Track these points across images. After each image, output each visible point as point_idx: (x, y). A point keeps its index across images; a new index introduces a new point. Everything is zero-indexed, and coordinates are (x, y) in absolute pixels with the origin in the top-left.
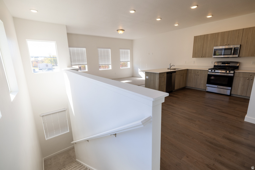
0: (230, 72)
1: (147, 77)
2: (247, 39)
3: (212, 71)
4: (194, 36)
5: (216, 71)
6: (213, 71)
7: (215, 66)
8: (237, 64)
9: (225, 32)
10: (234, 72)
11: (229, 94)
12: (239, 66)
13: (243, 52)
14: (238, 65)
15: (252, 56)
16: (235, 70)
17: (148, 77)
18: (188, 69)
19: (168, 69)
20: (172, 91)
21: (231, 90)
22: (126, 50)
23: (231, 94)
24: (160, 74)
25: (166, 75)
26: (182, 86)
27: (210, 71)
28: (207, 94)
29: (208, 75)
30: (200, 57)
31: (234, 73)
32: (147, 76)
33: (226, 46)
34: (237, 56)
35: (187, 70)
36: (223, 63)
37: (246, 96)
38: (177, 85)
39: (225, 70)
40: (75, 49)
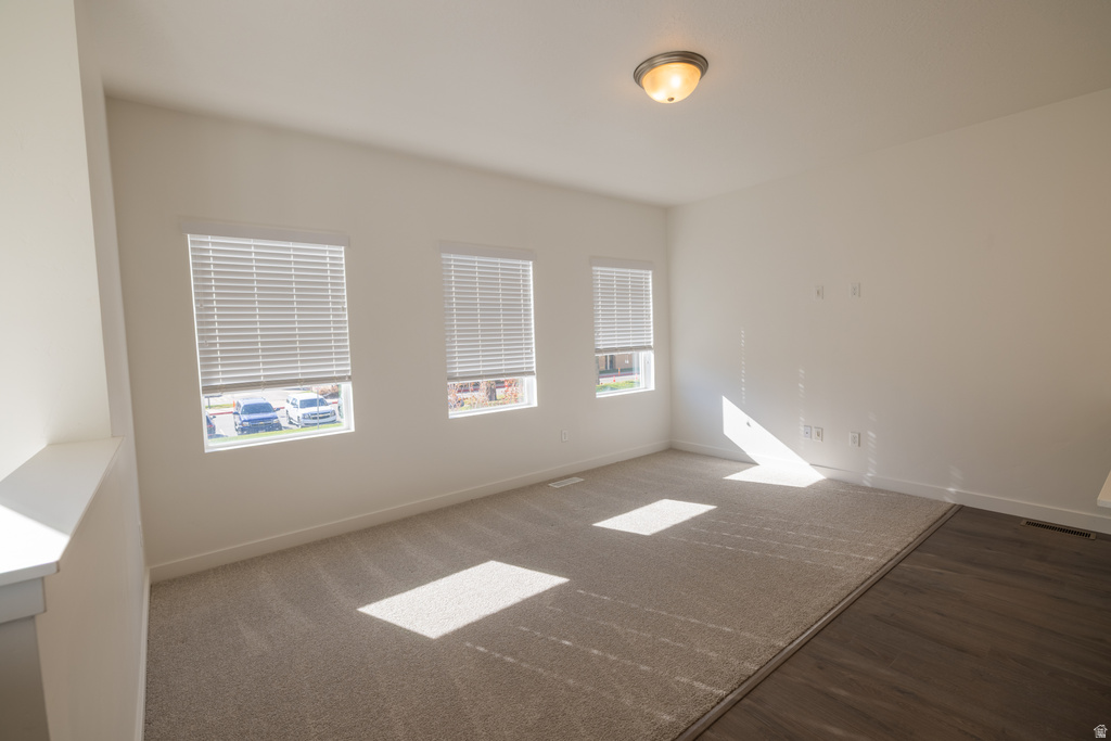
22: (630, 272)
40: (252, 246)
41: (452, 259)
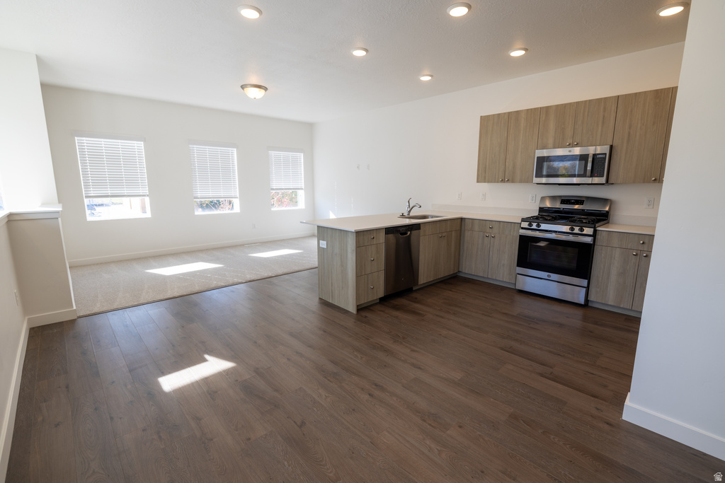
0: (582, 230)
1: (323, 244)
2: (630, 128)
3: (530, 225)
4: (481, 117)
5: (544, 226)
6: (534, 226)
7: (541, 210)
8: (605, 206)
9: (566, 104)
10: (595, 231)
11: (582, 301)
12: (611, 213)
13: (620, 167)
14: (607, 209)
15: (644, 182)
16: (597, 225)
17: (325, 242)
18: (464, 216)
19: (403, 216)
20: (412, 288)
21: (588, 288)
22: (290, 154)
23: (587, 300)
24: (358, 233)
25: (382, 237)
26: (444, 272)
27: (525, 225)
28: (519, 298)
29: (522, 237)
30: (498, 182)
31: (594, 235)
32: (323, 240)
33: (570, 149)
34: (603, 180)
35: (462, 219)
36: (565, 201)
37: (631, 310)
38: (428, 266)
39: (568, 223)
40: (103, 142)
41: (195, 147)
